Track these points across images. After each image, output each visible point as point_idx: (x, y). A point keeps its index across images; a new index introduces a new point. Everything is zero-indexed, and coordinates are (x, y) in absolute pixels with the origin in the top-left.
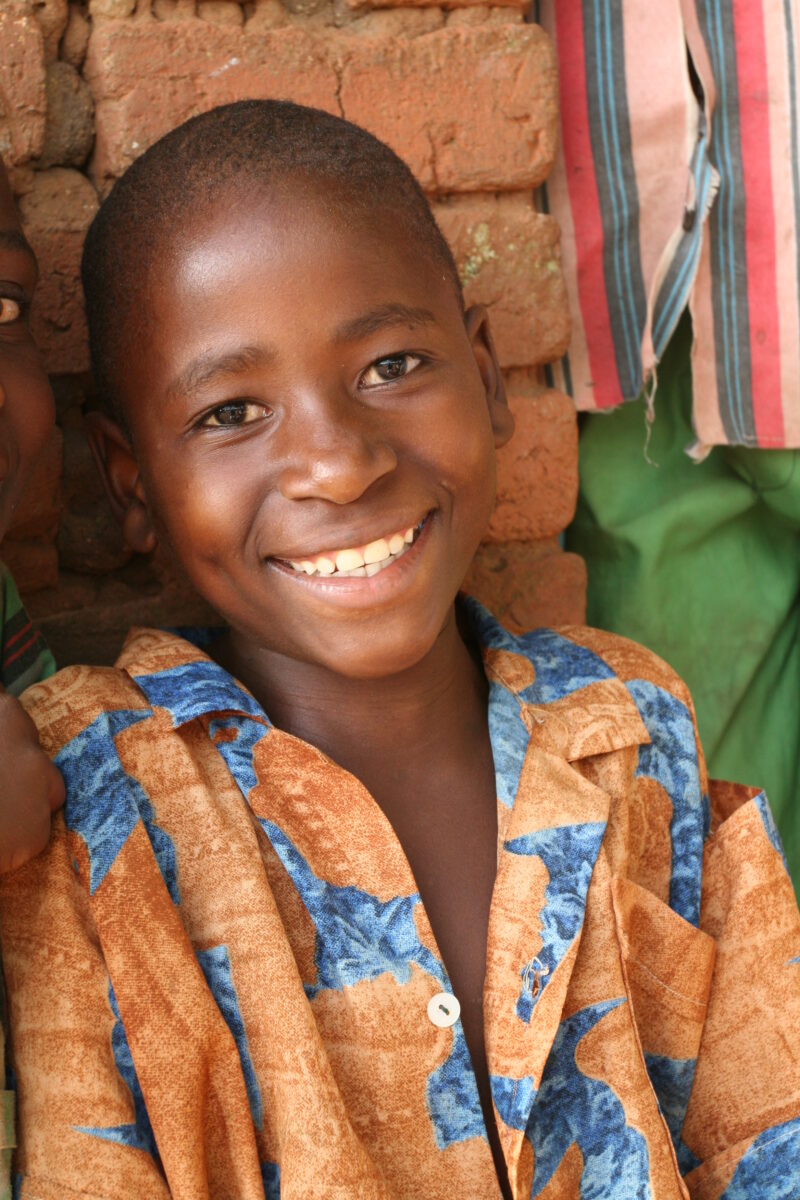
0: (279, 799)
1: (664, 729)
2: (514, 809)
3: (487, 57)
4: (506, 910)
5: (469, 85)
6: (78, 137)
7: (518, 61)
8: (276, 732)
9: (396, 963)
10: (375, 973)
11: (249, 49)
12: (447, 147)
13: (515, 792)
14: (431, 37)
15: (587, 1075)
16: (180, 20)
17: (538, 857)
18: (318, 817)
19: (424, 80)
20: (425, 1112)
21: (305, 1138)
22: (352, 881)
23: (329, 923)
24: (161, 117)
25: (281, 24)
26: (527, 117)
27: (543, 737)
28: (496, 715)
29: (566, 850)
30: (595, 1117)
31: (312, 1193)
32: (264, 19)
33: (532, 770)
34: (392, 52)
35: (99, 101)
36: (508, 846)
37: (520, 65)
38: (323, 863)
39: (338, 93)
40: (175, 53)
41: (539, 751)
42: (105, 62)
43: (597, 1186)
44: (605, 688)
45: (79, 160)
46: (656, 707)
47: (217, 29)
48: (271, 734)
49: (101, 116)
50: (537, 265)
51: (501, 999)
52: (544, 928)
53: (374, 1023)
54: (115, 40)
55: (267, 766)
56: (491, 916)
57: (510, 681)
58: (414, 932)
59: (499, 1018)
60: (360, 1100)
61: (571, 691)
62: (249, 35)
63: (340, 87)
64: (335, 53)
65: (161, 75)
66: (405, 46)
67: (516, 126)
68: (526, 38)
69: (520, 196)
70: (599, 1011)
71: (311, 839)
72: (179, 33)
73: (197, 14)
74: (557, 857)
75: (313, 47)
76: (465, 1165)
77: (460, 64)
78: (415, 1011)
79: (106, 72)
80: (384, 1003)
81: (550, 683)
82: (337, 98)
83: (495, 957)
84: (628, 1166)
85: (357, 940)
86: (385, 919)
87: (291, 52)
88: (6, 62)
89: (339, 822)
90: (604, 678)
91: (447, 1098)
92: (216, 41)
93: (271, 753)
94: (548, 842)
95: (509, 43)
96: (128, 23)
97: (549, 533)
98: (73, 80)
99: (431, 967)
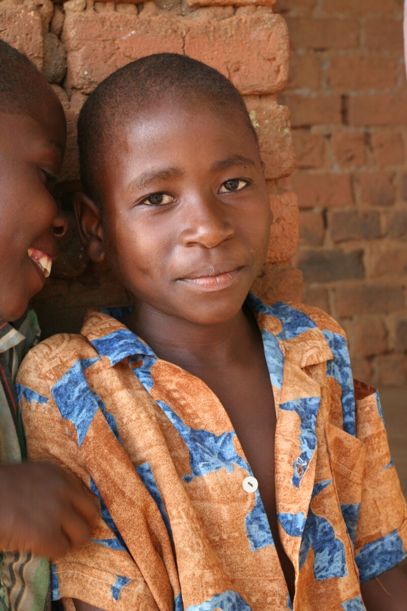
0: (165, 391)
1: (337, 353)
2: (282, 390)
3: (255, 30)
4: (283, 436)
5: (246, 43)
6: (58, 69)
7: (270, 31)
8: (160, 361)
9: (226, 464)
10: (217, 468)
11: (140, 26)
12: (236, 73)
13: (281, 382)
14: (228, 20)
15: (317, 515)
16: (107, 12)
17: (295, 412)
18: (184, 399)
19: (225, 41)
20: (245, 534)
21: (188, 549)
22: (202, 427)
23: (194, 446)
24: (98, 59)
25: (156, 14)
26: (274, 59)
27: (290, 356)
28: (268, 346)
29: (305, 409)
30: (319, 534)
31: (194, 575)
32: (148, 12)
33: (288, 372)
34: (209, 27)
35: (68, 52)
36: (281, 406)
37: (271, 33)
38: (188, 419)
39: (183, 47)
40: (105, 28)
41: (289, 363)
42: (71, 33)
43: (321, 567)
44: (313, 333)
45: (59, 80)
46: (333, 343)
47: (125, 16)
48: (158, 362)
49: (69, 59)
50: (279, 130)
51: (284, 477)
52: (301, 444)
53: (218, 492)
54: (76, 22)
55: (158, 377)
56: (276, 439)
57: (272, 330)
58: (234, 449)
59: (284, 486)
60: (215, 529)
61: (299, 334)
62: (140, 19)
63: (184, 44)
64: (182, 28)
65: (98, 39)
66: (216, 24)
67: (269, 63)
68: (274, 21)
69: (271, 97)
70: (323, 485)
71: (181, 409)
72: (107, 19)
73: (115, 9)
74: (302, 412)
75: (171, 25)
76: (265, 559)
77: (242, 33)
78: (237, 486)
79: (72, 38)
80: (222, 483)
81: (289, 330)
82: (183, 49)
83: (280, 458)
84: (337, 557)
85: (208, 453)
86: (219, 444)
87: (161, 27)
88: (24, 33)
89: (194, 401)
90: (312, 327)
91: (254, 527)
92: (125, 22)
93: (159, 371)
94: (298, 405)
95: (265, 23)
96: (83, 14)
97: (285, 259)
98: (56, 42)
99: (243, 465)
